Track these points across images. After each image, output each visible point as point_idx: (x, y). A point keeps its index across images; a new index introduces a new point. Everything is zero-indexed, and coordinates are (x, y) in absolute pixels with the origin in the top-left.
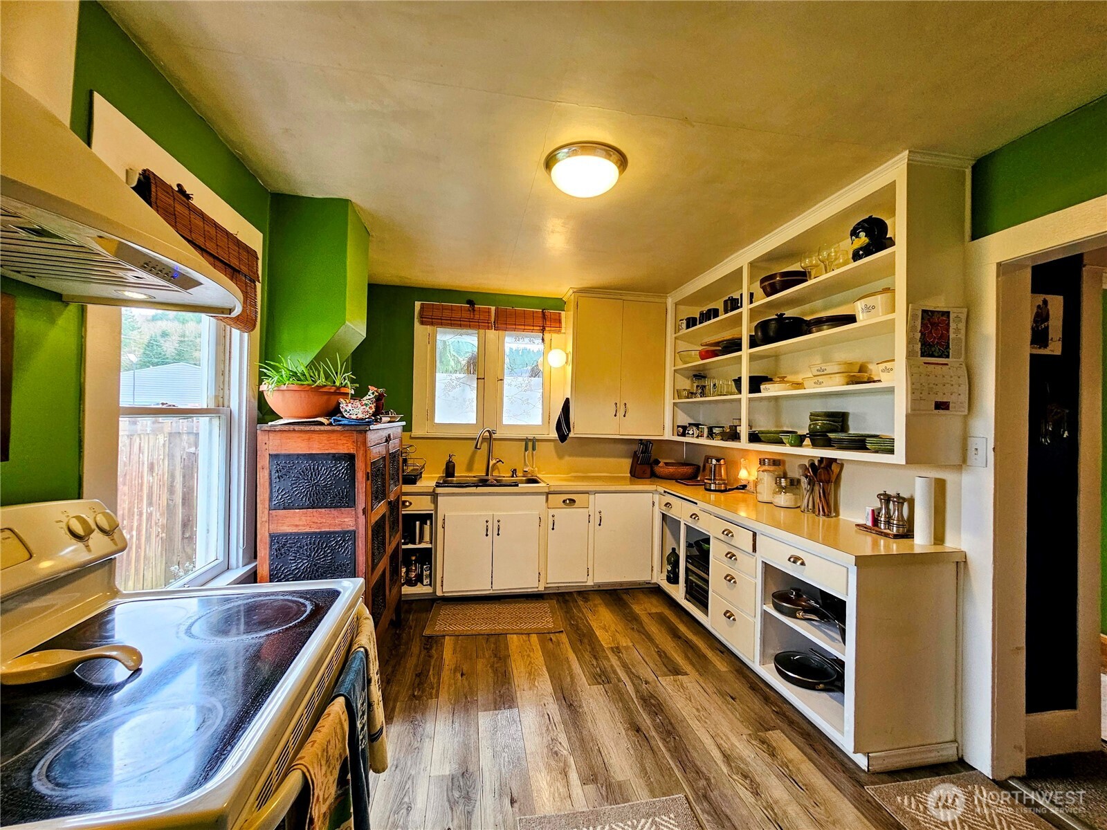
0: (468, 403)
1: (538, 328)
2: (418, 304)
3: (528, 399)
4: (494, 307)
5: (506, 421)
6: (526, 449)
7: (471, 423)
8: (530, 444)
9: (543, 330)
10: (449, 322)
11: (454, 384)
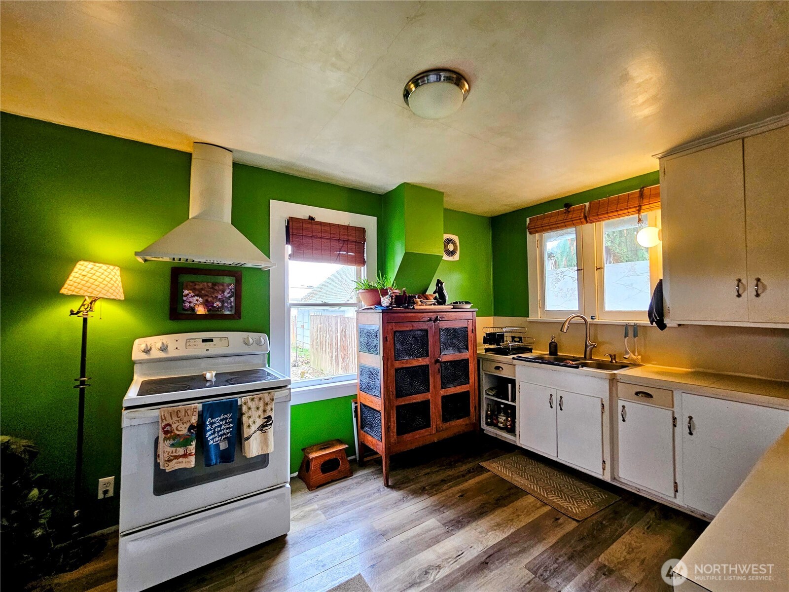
0: (571, 292)
1: (634, 210)
2: (528, 219)
3: (632, 284)
4: (588, 203)
5: (608, 307)
6: (626, 335)
7: (574, 310)
8: (632, 331)
9: (639, 211)
10: (548, 227)
11: (559, 277)
